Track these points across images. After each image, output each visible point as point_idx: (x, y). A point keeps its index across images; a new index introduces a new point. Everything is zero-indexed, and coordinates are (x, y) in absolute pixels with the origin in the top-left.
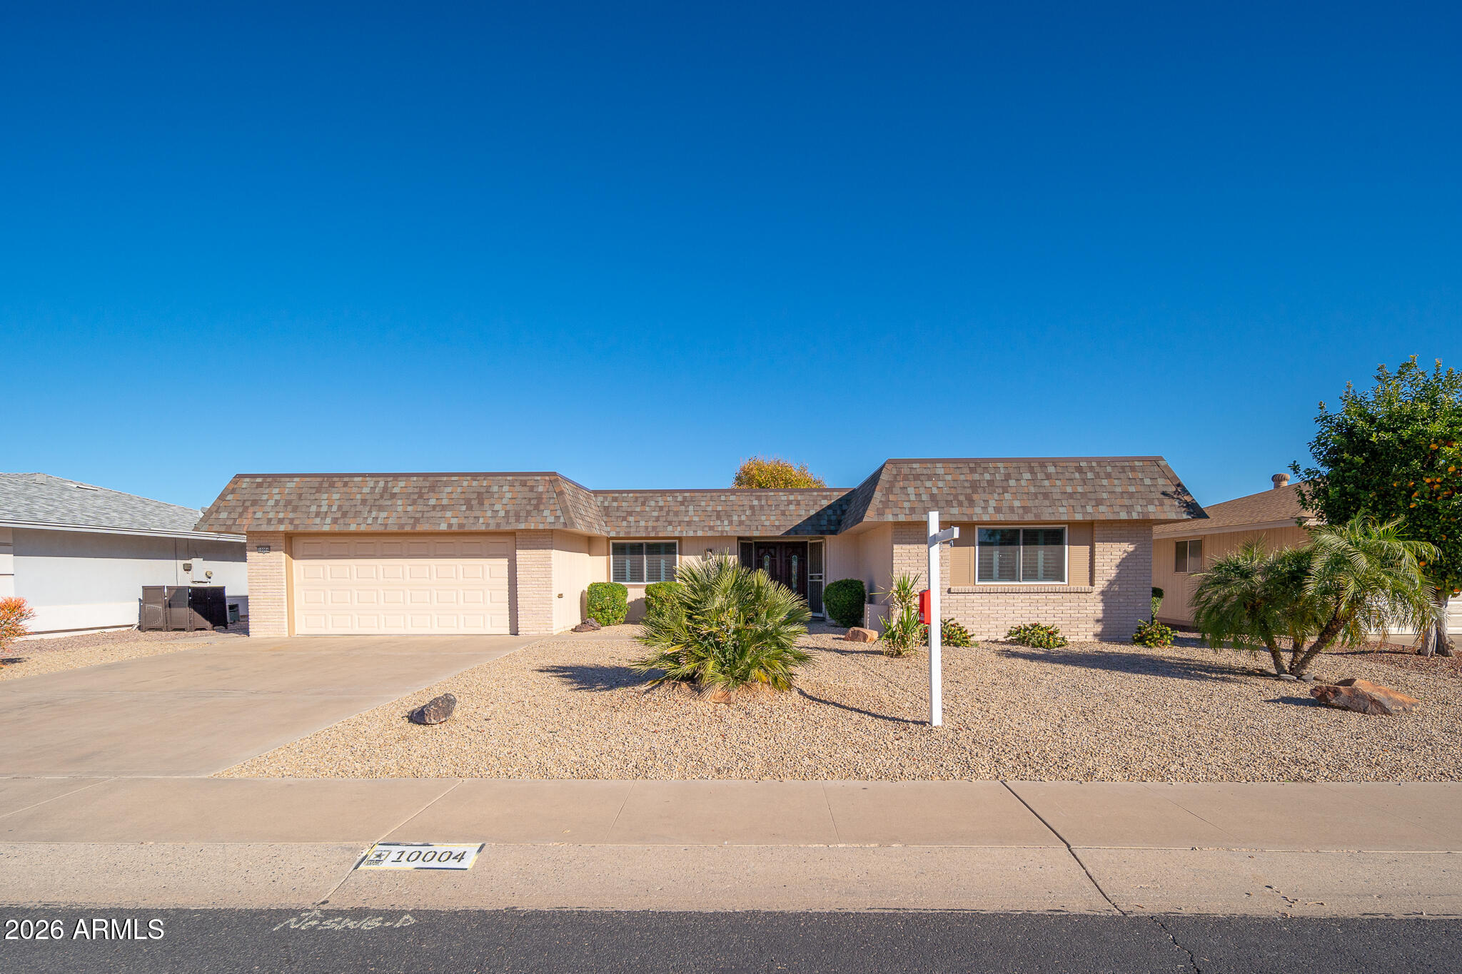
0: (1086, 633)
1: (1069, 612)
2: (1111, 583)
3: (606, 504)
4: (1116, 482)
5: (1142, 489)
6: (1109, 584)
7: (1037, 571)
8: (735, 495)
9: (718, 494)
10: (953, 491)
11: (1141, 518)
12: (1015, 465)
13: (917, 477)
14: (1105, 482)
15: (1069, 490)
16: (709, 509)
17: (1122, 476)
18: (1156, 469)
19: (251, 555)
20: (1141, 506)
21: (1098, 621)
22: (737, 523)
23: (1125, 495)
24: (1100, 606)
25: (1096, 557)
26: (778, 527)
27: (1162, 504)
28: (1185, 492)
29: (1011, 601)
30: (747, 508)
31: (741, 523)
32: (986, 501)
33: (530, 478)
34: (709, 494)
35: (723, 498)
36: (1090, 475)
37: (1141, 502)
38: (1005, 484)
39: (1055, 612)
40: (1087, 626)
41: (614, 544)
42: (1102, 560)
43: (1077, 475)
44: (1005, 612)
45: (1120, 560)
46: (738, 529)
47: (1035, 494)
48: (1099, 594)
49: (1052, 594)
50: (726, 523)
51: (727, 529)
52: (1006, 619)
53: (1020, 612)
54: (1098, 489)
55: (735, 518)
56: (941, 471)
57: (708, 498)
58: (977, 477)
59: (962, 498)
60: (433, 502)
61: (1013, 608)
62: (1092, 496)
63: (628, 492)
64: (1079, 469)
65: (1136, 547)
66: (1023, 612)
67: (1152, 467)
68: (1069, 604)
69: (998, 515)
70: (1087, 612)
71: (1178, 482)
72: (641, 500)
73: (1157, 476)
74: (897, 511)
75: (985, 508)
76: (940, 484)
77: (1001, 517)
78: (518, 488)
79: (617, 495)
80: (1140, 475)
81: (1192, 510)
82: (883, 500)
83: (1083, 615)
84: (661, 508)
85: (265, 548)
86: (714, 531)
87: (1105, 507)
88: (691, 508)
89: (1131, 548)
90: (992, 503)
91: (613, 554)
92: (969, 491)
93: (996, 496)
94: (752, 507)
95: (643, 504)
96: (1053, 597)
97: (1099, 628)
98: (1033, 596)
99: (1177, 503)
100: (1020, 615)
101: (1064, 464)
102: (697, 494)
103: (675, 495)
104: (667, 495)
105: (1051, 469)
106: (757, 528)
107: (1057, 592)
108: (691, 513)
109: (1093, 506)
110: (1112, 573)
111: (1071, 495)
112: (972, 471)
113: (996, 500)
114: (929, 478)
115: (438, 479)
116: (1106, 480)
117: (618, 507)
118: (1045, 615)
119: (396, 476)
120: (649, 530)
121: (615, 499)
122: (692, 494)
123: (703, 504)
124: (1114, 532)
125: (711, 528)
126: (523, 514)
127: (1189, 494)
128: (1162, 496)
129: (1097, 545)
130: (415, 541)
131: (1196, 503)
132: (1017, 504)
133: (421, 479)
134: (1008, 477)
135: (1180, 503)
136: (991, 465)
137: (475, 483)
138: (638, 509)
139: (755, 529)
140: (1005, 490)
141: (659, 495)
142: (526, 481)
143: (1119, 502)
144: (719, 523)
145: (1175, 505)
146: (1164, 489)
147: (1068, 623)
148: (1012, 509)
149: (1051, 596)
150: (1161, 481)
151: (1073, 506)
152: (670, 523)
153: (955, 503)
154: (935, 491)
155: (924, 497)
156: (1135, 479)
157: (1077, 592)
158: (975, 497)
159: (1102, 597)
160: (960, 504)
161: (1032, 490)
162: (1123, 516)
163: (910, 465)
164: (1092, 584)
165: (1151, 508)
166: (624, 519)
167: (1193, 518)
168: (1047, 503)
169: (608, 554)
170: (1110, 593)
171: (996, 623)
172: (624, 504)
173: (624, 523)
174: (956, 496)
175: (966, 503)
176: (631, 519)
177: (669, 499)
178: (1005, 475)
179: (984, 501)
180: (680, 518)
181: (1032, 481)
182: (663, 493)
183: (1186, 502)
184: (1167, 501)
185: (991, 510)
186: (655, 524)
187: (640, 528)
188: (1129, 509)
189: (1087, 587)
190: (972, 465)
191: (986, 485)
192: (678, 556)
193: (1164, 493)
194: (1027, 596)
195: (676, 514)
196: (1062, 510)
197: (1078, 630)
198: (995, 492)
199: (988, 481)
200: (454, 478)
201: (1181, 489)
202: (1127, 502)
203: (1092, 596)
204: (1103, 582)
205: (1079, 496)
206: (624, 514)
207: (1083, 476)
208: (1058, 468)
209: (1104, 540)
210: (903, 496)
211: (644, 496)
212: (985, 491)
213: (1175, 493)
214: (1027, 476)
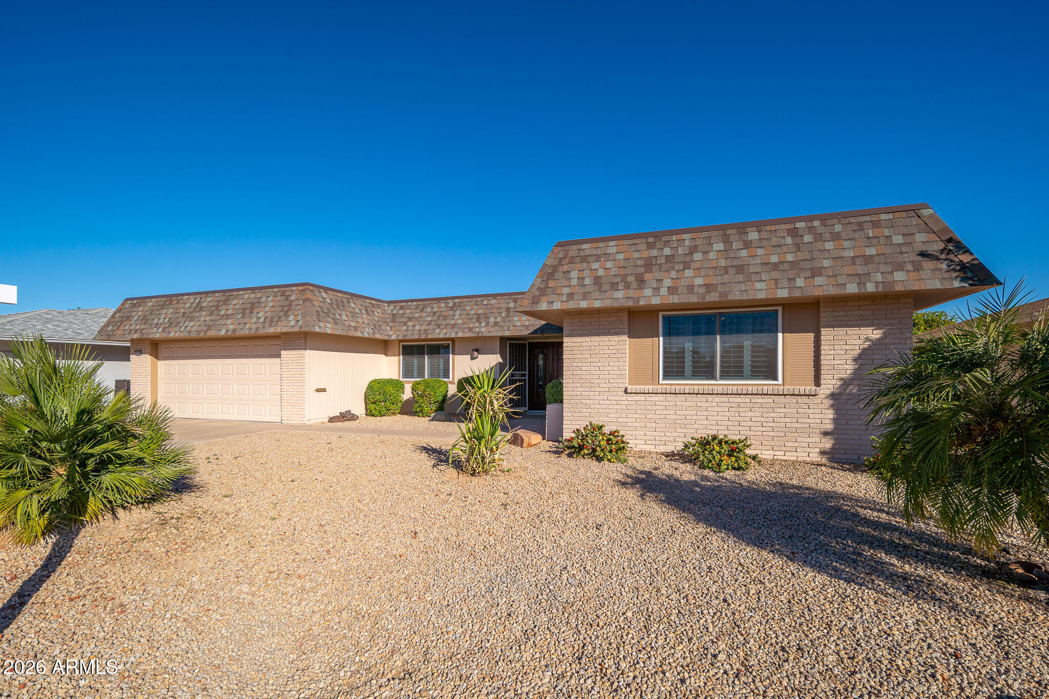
0: (808, 450)
1: (783, 420)
2: (846, 383)
3: (395, 312)
4: (846, 244)
5: (887, 250)
6: (842, 385)
7: (742, 367)
8: (495, 299)
9: (482, 299)
10: (622, 272)
11: (880, 289)
12: (705, 234)
13: (584, 259)
14: (829, 245)
15: (774, 259)
16: (472, 312)
17: (857, 235)
18: (914, 221)
19: (132, 357)
20: (882, 273)
21: (826, 434)
22: (493, 324)
23: (858, 261)
24: (830, 414)
25: (822, 347)
26: (527, 327)
27: (918, 268)
28: (961, 247)
29: (703, 404)
30: (503, 310)
31: (496, 324)
32: (660, 281)
33: (288, 289)
34: (474, 299)
35: (485, 302)
36: (807, 238)
37: (883, 268)
38: (687, 259)
39: (763, 420)
40: (809, 440)
41: (403, 346)
42: (832, 352)
43: (789, 240)
44: (695, 417)
45: (859, 352)
46: (492, 329)
47: (726, 269)
48: (827, 398)
49: (758, 396)
50: (483, 324)
51: (483, 330)
52: (697, 427)
53: (715, 418)
54: (817, 254)
55: (492, 320)
56: (612, 250)
57: (473, 303)
58: (654, 252)
59: (631, 279)
60: (222, 313)
61: (706, 413)
62: (808, 265)
63: (412, 301)
64: (794, 233)
65: (884, 333)
66: (719, 418)
67: (908, 219)
68: (783, 410)
69: (671, 297)
70: (810, 421)
71: (948, 237)
72: (421, 307)
73: (913, 230)
74: (553, 297)
75: (656, 289)
76: (609, 265)
77: (675, 299)
78: (278, 298)
79: (404, 304)
80: (886, 232)
81: (969, 275)
82: (541, 286)
83: (803, 425)
84: (434, 313)
85: (139, 352)
86: (472, 332)
87: (825, 278)
88: (458, 312)
89: (875, 334)
90: (667, 283)
91: (402, 355)
92: (642, 270)
93: (673, 274)
94: (508, 309)
95: (422, 311)
96: (761, 401)
97: (828, 444)
98: (733, 399)
99: (944, 266)
100: (715, 422)
101: (773, 228)
102: (465, 300)
103: (448, 301)
104: (442, 301)
105: (753, 235)
106: (509, 328)
107: (764, 395)
108: (457, 317)
109: (805, 278)
110: (848, 369)
111: (775, 267)
112: (650, 246)
113: (673, 279)
114: (598, 258)
115: (231, 293)
116: (832, 243)
117: (402, 314)
118: (750, 424)
119: (207, 293)
120: (421, 333)
121: (402, 308)
122: (461, 300)
123: (468, 308)
124: (849, 313)
125: (470, 329)
126: (275, 319)
127: (967, 251)
128: (920, 258)
129: (824, 331)
130: (227, 345)
131: (980, 263)
132: (699, 281)
133: (221, 294)
134: (693, 250)
135: (949, 266)
136: (674, 238)
137: (252, 296)
138: (417, 315)
139: (507, 329)
140: (687, 266)
141: (435, 302)
142: (285, 292)
143: (848, 270)
144: (477, 324)
145: (941, 270)
146: (923, 248)
147: (782, 434)
148: (691, 288)
149: (759, 400)
150: (920, 237)
151: (776, 280)
152: (439, 326)
153: (621, 286)
154: (601, 272)
155: (587, 281)
156: (878, 237)
157: (793, 395)
158: (647, 276)
159: (832, 402)
160: (627, 286)
161: (723, 263)
162: (852, 288)
163: (580, 247)
164: (817, 383)
165: (899, 276)
166: (405, 324)
167: (971, 285)
168: (741, 277)
169: (399, 355)
170: (845, 397)
171: (684, 430)
172: (408, 311)
173: (404, 328)
174: (624, 277)
175: (634, 285)
176: (410, 324)
177: (443, 305)
178: (690, 247)
179: (657, 280)
180: (447, 322)
181: (724, 253)
182: (439, 300)
183: (961, 263)
184: (928, 264)
185: (664, 291)
186: (428, 327)
187: (415, 331)
188: (862, 279)
189: (810, 388)
190: (651, 240)
191: (664, 261)
192: (451, 355)
193: (923, 254)
194: (725, 398)
195: (445, 318)
196: (758, 286)
197: (797, 444)
198: (673, 268)
199: (667, 257)
200: (241, 293)
201: (955, 245)
202: (860, 270)
203: (816, 400)
204: (834, 382)
205: (786, 266)
206: (406, 320)
207: (798, 240)
208: (763, 233)
209: (834, 324)
210: (564, 281)
211: (423, 303)
212: (660, 269)
213: (942, 251)
214: (720, 246)
